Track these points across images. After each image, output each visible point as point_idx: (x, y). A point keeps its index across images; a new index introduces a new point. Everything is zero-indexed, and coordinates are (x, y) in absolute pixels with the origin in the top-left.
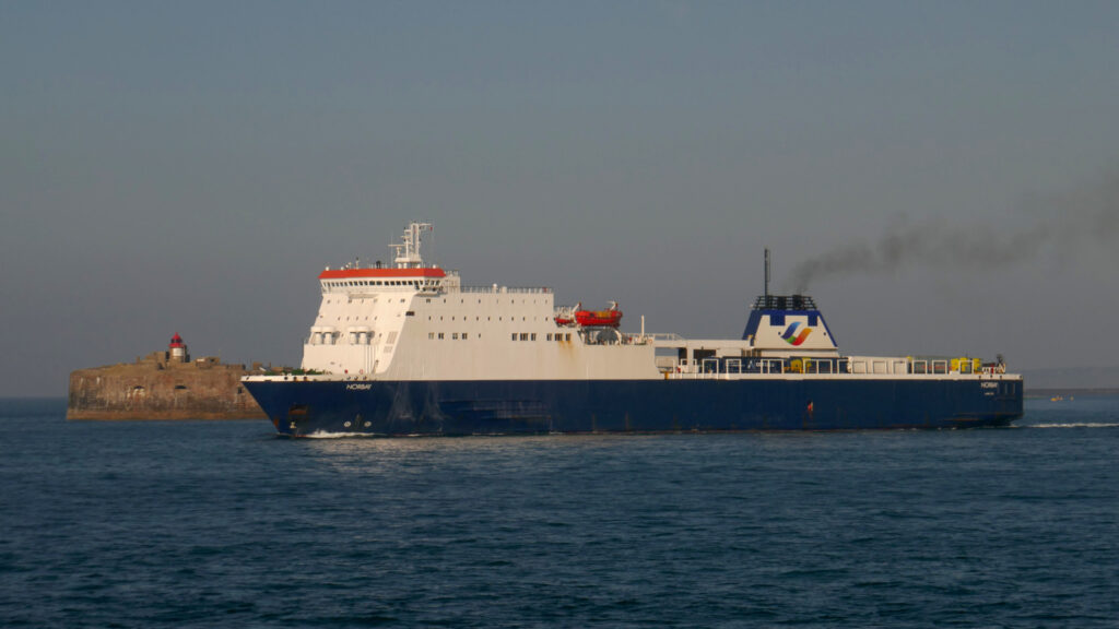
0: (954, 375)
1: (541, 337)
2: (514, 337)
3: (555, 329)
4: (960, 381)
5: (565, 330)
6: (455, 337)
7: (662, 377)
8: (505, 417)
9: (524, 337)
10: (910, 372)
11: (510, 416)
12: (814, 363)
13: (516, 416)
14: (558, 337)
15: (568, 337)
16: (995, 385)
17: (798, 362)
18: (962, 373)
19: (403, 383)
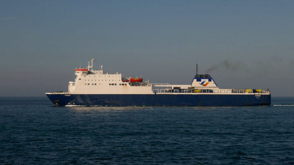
0: (247, 93)
1: (118, 84)
2: (110, 84)
3: (122, 83)
4: (248, 95)
5: (125, 83)
6: (93, 84)
7: (154, 93)
8: (107, 102)
9: (113, 84)
10: (232, 93)
11: (108, 102)
12: (202, 91)
13: (110, 102)
14: (123, 84)
15: (126, 85)
16: (260, 96)
17: (197, 90)
18: (249, 93)
19: (78, 95)
